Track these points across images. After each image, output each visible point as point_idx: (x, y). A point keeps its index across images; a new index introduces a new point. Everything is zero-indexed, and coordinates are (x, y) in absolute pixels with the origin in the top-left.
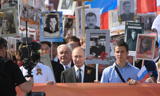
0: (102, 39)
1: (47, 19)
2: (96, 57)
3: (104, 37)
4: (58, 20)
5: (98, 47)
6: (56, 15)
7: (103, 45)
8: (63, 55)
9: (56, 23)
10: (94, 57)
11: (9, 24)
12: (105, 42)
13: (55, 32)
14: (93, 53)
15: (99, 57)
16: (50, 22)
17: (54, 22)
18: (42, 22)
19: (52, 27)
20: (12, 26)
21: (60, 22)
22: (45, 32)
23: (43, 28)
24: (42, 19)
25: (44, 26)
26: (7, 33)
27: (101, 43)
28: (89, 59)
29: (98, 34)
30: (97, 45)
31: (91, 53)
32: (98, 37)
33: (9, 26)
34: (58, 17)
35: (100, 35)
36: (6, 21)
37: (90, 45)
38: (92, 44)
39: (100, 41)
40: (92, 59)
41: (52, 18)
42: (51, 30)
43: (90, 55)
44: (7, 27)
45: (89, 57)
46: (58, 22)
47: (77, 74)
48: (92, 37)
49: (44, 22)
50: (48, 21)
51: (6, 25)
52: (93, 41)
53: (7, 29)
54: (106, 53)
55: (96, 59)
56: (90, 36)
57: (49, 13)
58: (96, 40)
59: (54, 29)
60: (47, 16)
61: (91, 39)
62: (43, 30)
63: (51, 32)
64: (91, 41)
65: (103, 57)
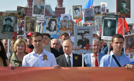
0: (87, 34)
1: (49, 21)
2: (82, 48)
3: (88, 32)
4: (57, 23)
5: (84, 40)
6: (56, 20)
7: (87, 38)
8: (55, 45)
9: (55, 25)
10: (81, 48)
11: (31, 25)
12: (89, 36)
13: (54, 31)
14: (80, 45)
15: (85, 48)
16: (51, 24)
17: (54, 24)
18: (46, 23)
19: (52, 27)
20: (33, 27)
21: (58, 24)
22: (47, 30)
23: (46, 27)
24: (46, 21)
25: (47, 26)
26: (29, 31)
27: (86, 37)
28: (77, 50)
29: (84, 30)
30: (83, 38)
31: (78, 45)
32: (83, 32)
33: (31, 27)
34: (57, 21)
35: (85, 31)
36: (30, 23)
37: (78, 39)
38: (79, 37)
39: (85, 35)
40: (79, 49)
41: (53, 21)
42: (51, 29)
43: (78, 47)
44: (30, 27)
45: (77, 49)
46: (56, 25)
47: (67, 60)
48: (79, 32)
49: (47, 23)
50: (50, 23)
51: (30, 26)
52: (79, 36)
53: (30, 29)
54: (90, 45)
55: (82, 50)
56: (78, 31)
57: (51, 18)
58: (82, 34)
59: (53, 29)
60: (50, 20)
61: (79, 34)
62: (45, 29)
63: (51, 31)
64: (78, 36)
65: (87, 48)
